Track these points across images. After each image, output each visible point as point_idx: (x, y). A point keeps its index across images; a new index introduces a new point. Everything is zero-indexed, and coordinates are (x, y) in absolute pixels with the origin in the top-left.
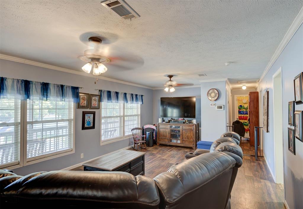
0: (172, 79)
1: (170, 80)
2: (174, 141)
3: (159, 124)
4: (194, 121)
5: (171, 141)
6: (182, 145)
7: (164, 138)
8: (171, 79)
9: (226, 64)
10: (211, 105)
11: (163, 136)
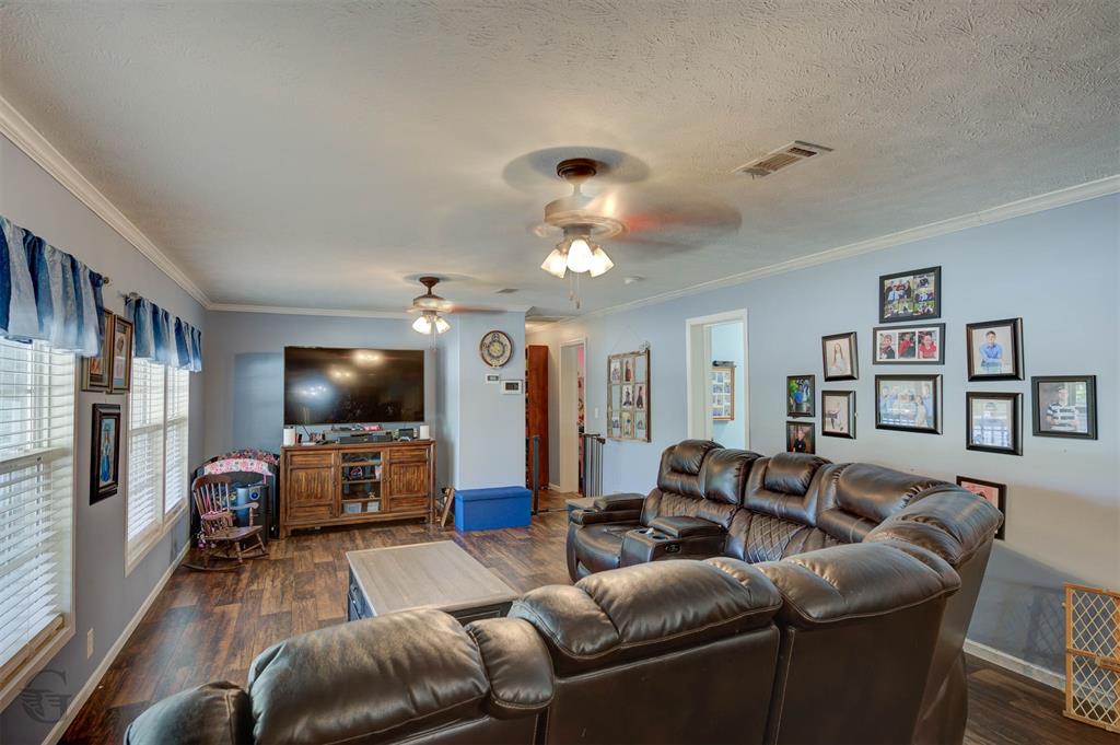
0: (435, 289)
1: (430, 292)
2: (353, 510)
3: (289, 454)
4: (424, 432)
5: (343, 511)
6: (389, 516)
7: (313, 501)
8: (433, 289)
9: (628, 281)
10: (489, 378)
11: (308, 497)
